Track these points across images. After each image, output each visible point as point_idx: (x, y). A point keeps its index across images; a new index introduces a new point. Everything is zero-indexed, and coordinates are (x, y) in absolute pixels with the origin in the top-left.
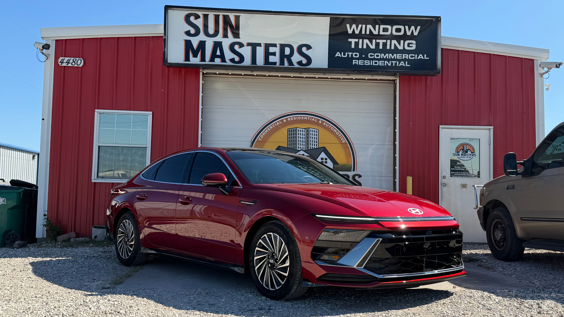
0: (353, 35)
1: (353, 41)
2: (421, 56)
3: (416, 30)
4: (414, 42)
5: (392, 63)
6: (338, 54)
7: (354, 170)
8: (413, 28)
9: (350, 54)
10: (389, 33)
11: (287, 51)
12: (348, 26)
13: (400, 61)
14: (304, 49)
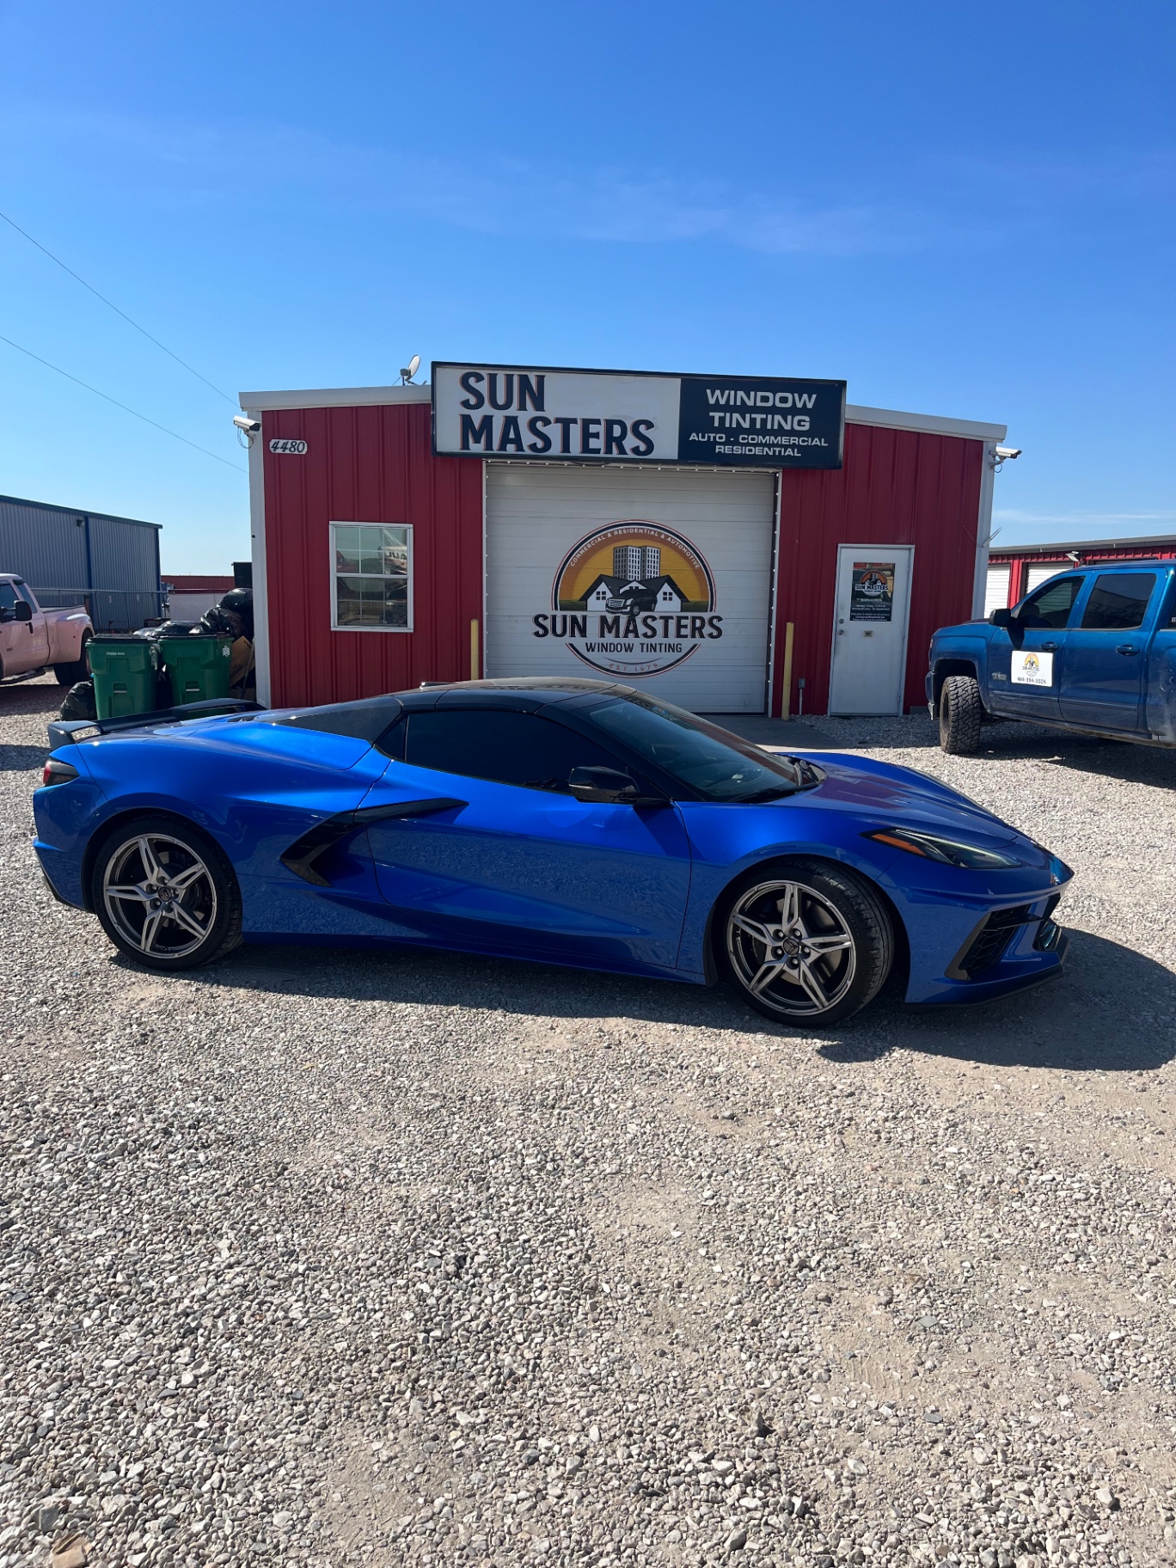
0: (717, 407)
1: (717, 415)
2: (816, 442)
3: (810, 400)
4: (807, 419)
5: (774, 451)
6: (693, 437)
7: (711, 610)
8: (805, 396)
9: (712, 435)
10: (770, 404)
11: (617, 431)
12: (708, 391)
13: (786, 447)
14: (642, 428)
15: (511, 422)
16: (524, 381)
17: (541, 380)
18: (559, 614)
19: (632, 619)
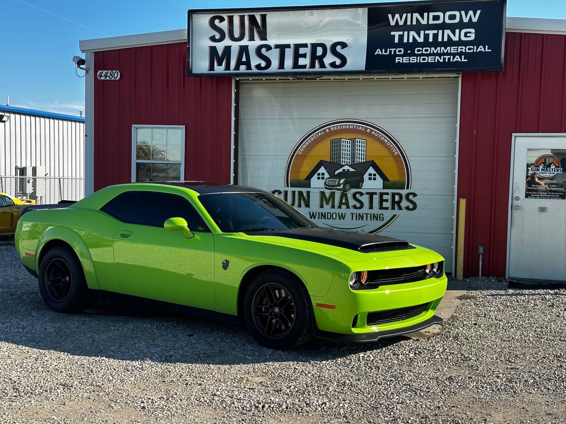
0: (397, 27)
1: (397, 34)
2: (481, 49)
3: (475, 16)
4: (473, 31)
5: (444, 59)
6: (378, 52)
7: (407, 188)
8: (471, 13)
9: (393, 50)
10: (441, 21)
11: (319, 51)
12: (390, 16)
13: (454, 55)
14: (338, 48)
15: (244, 50)
16: (252, 19)
17: (264, 18)
18: (290, 189)
19: (344, 195)
